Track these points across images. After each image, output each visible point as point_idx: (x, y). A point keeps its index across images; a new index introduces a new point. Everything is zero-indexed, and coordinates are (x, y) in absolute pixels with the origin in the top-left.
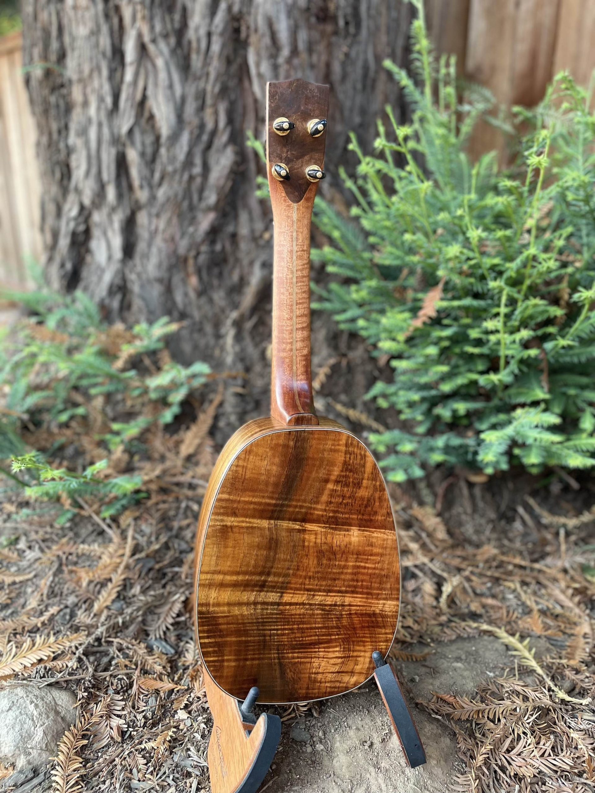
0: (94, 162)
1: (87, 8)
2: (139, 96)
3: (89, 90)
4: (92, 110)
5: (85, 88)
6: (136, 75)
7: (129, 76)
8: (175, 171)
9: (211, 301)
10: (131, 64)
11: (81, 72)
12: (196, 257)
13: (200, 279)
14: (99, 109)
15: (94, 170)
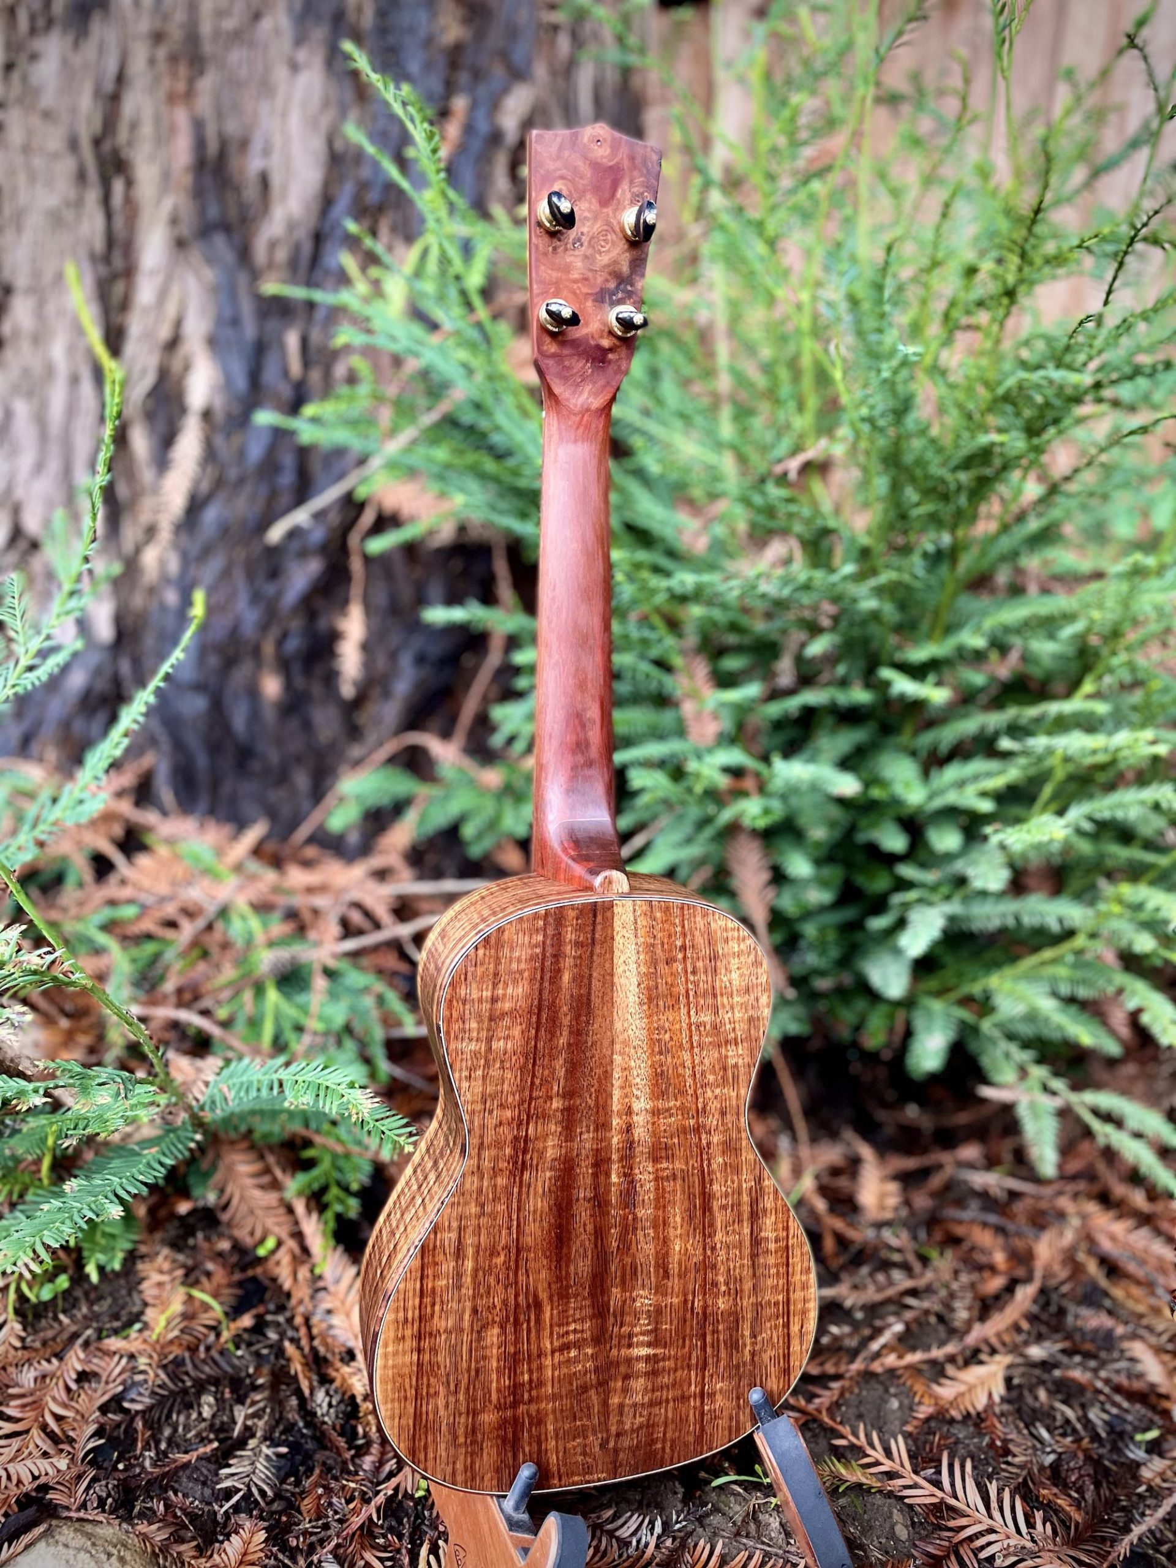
0: (54, 449)
1: (55, 156)
2: (164, 333)
3: (51, 308)
4: (58, 350)
5: (41, 304)
6: (163, 295)
7: (145, 292)
8: (241, 481)
9: (307, 726)
10: (152, 273)
11: (36, 274)
12: (280, 642)
13: (288, 685)
14: (71, 350)
15: (54, 465)
